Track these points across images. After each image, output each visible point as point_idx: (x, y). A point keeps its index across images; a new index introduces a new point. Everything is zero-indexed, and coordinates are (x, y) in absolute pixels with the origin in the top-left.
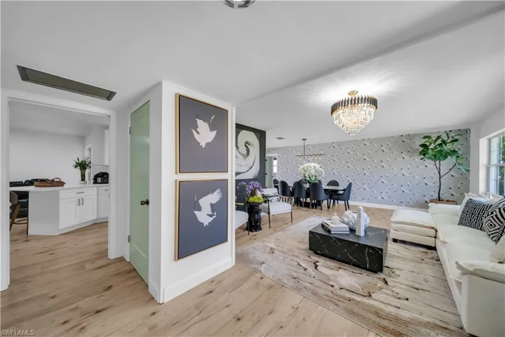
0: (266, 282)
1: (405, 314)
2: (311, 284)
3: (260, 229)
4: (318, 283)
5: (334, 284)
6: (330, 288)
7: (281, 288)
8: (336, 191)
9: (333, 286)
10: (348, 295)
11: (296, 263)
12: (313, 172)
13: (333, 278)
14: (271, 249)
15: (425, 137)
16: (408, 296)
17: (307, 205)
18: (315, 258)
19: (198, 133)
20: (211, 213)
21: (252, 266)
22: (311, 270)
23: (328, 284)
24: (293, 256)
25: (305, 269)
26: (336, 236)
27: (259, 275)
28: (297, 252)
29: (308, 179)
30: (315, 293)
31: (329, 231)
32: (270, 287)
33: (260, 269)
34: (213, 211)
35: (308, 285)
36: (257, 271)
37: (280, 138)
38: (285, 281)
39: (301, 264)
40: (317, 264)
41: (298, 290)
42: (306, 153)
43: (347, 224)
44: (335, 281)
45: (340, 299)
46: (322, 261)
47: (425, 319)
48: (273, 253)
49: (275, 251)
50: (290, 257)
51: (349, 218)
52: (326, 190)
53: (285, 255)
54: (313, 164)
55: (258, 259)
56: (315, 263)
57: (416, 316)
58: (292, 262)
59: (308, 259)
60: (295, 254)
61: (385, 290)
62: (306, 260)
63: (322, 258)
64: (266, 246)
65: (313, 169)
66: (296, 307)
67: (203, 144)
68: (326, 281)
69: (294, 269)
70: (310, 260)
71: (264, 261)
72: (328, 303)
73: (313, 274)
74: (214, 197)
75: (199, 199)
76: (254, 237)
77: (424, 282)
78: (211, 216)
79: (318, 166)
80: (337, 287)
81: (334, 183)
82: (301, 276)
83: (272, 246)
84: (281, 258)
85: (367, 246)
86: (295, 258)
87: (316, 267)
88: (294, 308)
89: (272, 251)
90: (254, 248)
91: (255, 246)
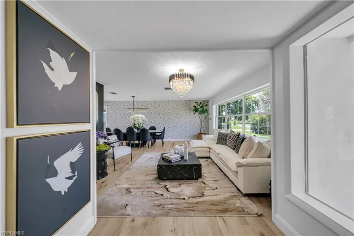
0: (139, 221)
1: (221, 197)
2: (172, 204)
3: (107, 174)
4: (175, 201)
5: (184, 197)
6: (183, 201)
7: (154, 220)
8: (155, 134)
9: (184, 199)
10: (195, 200)
11: (153, 193)
12: (141, 121)
13: (181, 193)
14: (127, 189)
15: (196, 103)
16: (216, 187)
17: (137, 146)
18: (163, 183)
19: (52, 69)
20: (71, 175)
21: (117, 213)
22: (166, 194)
23: (181, 199)
24: (147, 188)
25: (162, 195)
26: (175, 164)
27: (129, 219)
28: (149, 184)
29: (137, 126)
30: (179, 210)
31: (170, 161)
32: (145, 225)
33: (127, 213)
34: (73, 172)
35: (170, 206)
36: (124, 216)
37: (113, 93)
38: (154, 212)
39: (157, 192)
40: (167, 187)
41: (167, 214)
42: (134, 107)
43: (178, 154)
44: (184, 195)
45: (194, 206)
46: (169, 184)
47: (228, 195)
48: (130, 192)
49: (132, 190)
50: (146, 190)
51: (178, 150)
52: (151, 133)
53: (141, 190)
54: (140, 115)
55: (120, 203)
56: (165, 187)
57: (224, 195)
58: (150, 193)
59: (158, 186)
60: (149, 186)
61: (206, 188)
62: (158, 188)
63: (167, 181)
64: (121, 189)
65: (141, 119)
66: (173, 229)
67: (59, 85)
68: (178, 197)
69: (155, 198)
70: (161, 186)
71: (126, 203)
72: (189, 212)
73: (169, 196)
74: (75, 154)
75: (53, 161)
76: (104, 184)
77: (215, 176)
78: (70, 178)
79: (144, 117)
80: (186, 198)
81: (153, 128)
82: (162, 201)
83: (126, 186)
84: (139, 194)
85: (193, 165)
86: (149, 190)
87: (167, 189)
88: (172, 231)
89: (128, 191)
90: (110, 195)
91: (109, 193)
